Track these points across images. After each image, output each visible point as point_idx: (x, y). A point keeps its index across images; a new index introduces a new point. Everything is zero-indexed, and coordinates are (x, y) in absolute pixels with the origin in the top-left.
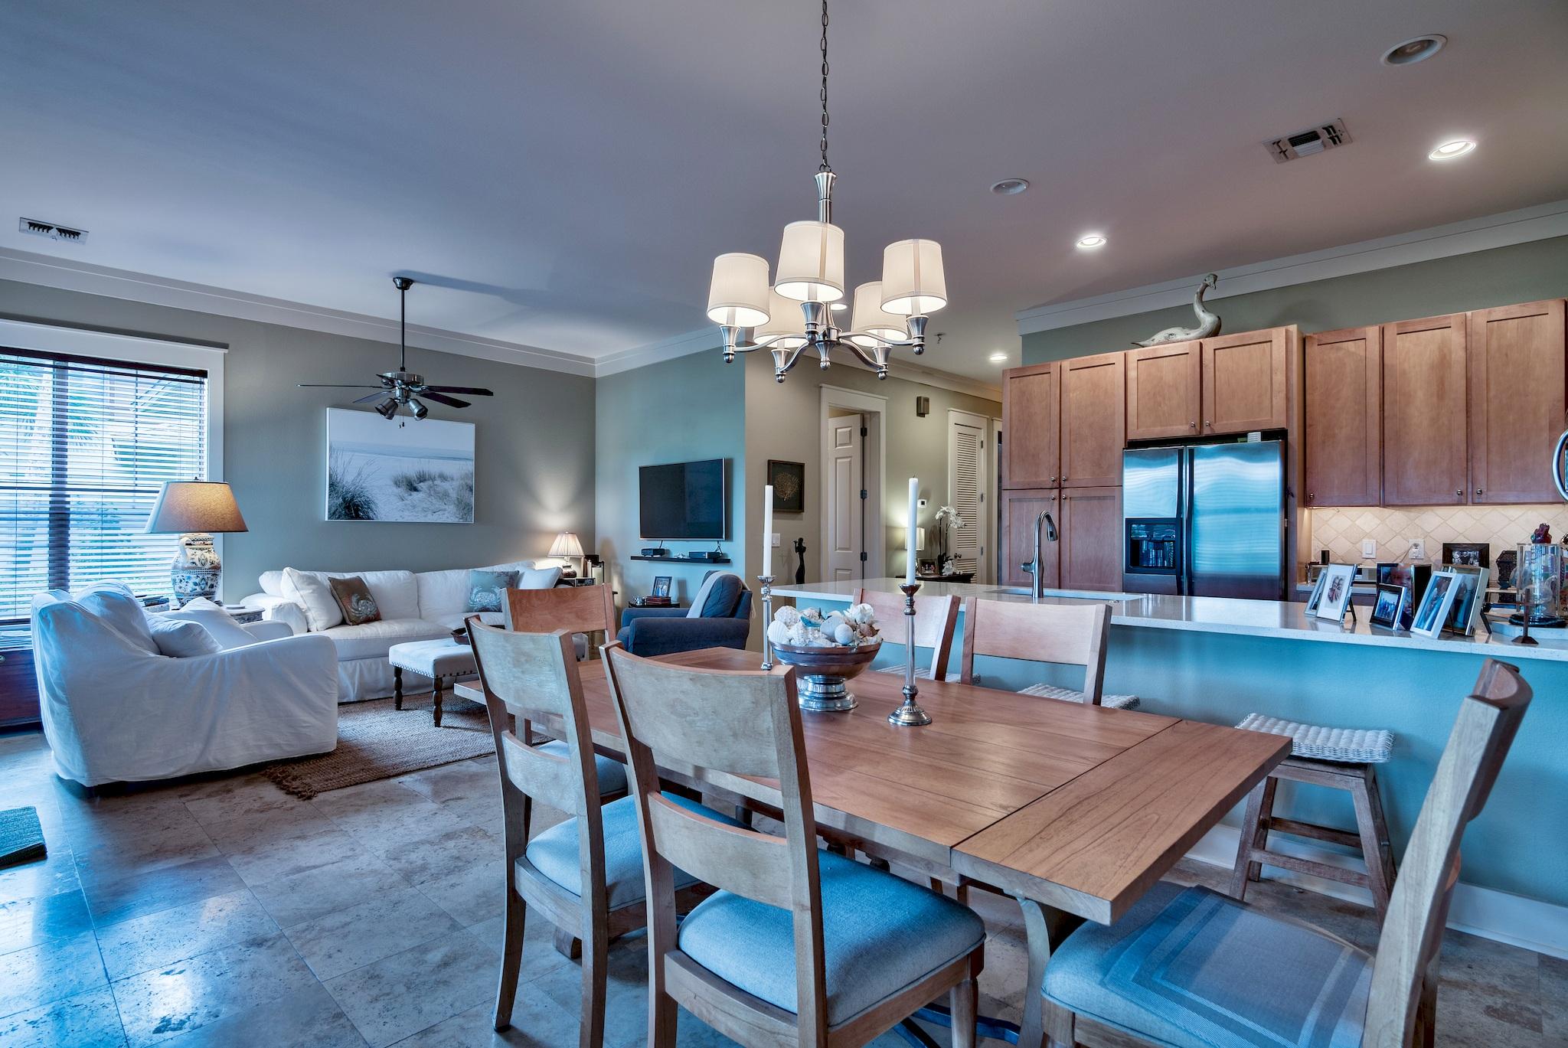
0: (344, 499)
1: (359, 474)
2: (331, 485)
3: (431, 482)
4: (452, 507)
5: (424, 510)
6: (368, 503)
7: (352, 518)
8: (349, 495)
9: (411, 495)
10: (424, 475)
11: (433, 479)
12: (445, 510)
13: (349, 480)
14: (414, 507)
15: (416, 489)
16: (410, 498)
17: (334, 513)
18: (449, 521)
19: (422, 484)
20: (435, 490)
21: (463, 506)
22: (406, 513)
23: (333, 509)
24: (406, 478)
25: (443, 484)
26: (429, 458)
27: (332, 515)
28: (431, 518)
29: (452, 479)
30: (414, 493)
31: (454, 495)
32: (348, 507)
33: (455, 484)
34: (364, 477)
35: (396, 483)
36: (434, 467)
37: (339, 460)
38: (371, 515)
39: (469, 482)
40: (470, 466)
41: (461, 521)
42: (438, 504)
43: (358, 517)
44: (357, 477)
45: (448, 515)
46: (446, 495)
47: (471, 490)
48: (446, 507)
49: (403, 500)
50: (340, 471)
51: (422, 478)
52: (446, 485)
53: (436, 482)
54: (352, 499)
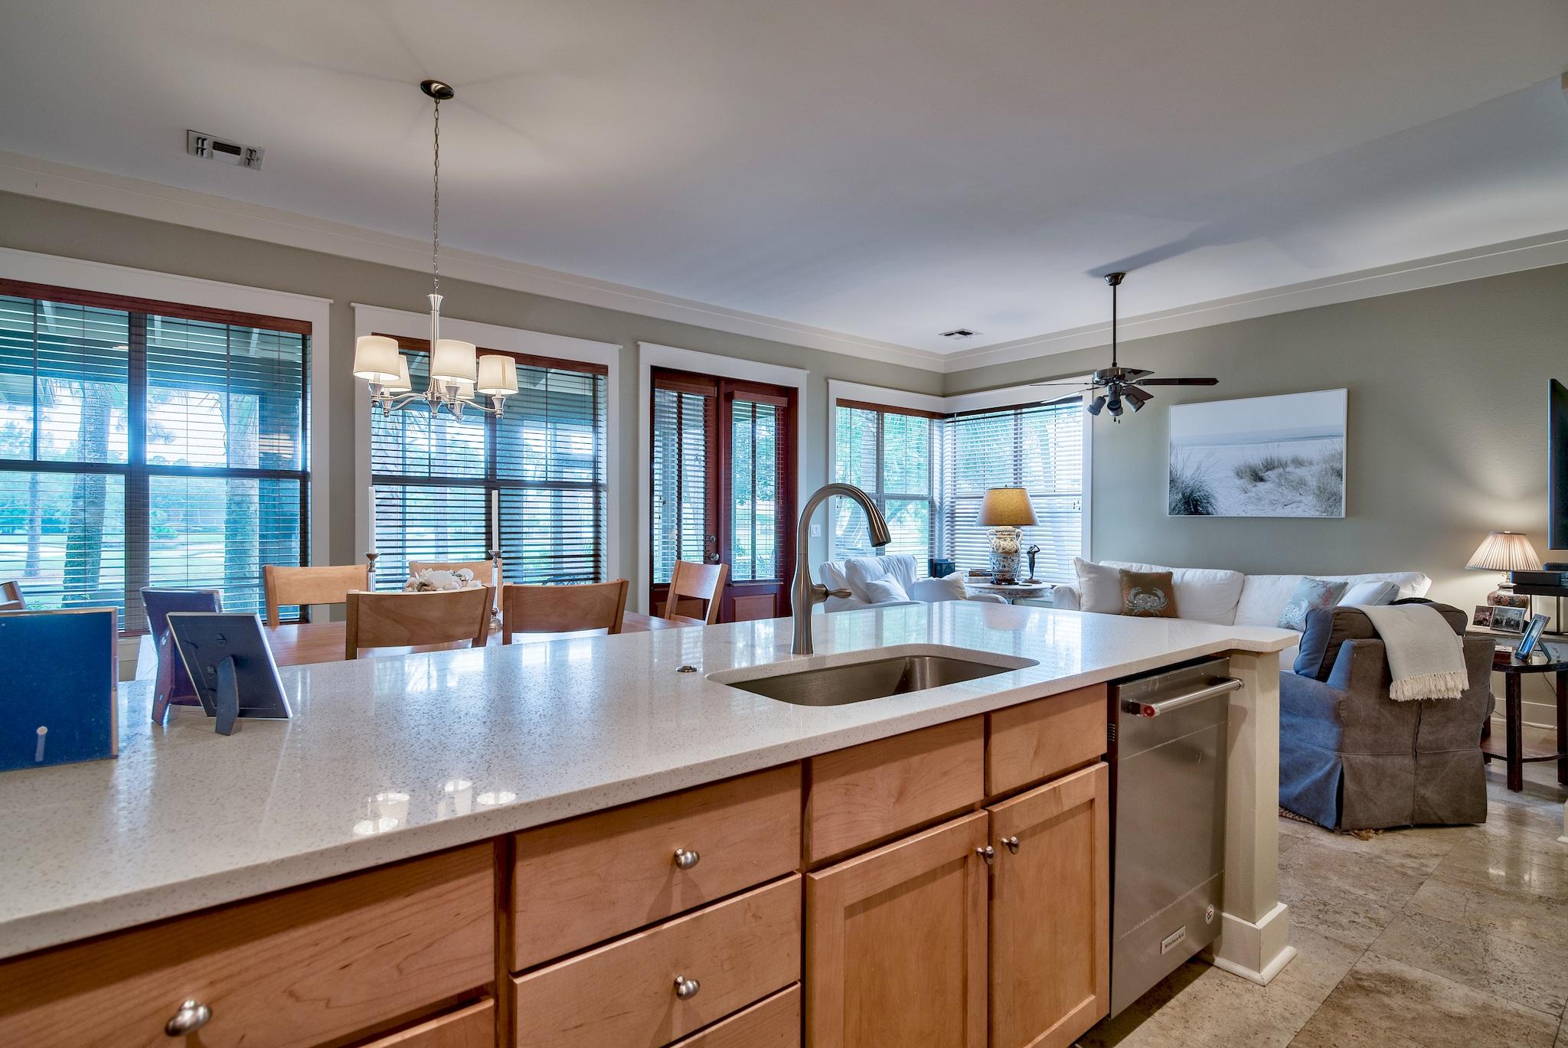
0: (1183, 495)
1: (1198, 468)
2: (1172, 481)
3: (1281, 470)
4: (1311, 497)
5: (1272, 503)
6: (1207, 497)
7: (1192, 513)
8: (1188, 490)
9: (1255, 486)
10: (1272, 461)
11: (1283, 465)
12: (1300, 502)
13: (1187, 474)
14: (1260, 499)
15: (1262, 480)
16: (1254, 489)
17: (1174, 509)
18: (1307, 515)
19: (1269, 473)
20: (1286, 479)
21: (1328, 497)
22: (1250, 507)
23: (1173, 505)
24: (1250, 467)
25: (1297, 470)
26: (1279, 441)
27: (1172, 511)
28: (1281, 512)
29: (1311, 464)
30: (1260, 485)
31: (1313, 483)
32: (1187, 503)
33: (1315, 469)
34: (1203, 469)
35: (1238, 475)
36: (1285, 451)
37: (1179, 457)
38: (1210, 509)
39: (1337, 465)
40: (1341, 444)
41: (1324, 515)
42: (1290, 495)
43: (1196, 512)
44: (1196, 471)
45: (1307, 507)
46: (1302, 483)
47: (1340, 475)
48: (1302, 498)
49: (1246, 492)
50: (1179, 466)
51: (1270, 466)
52: (1302, 472)
53: (1287, 469)
54: (1191, 494)
